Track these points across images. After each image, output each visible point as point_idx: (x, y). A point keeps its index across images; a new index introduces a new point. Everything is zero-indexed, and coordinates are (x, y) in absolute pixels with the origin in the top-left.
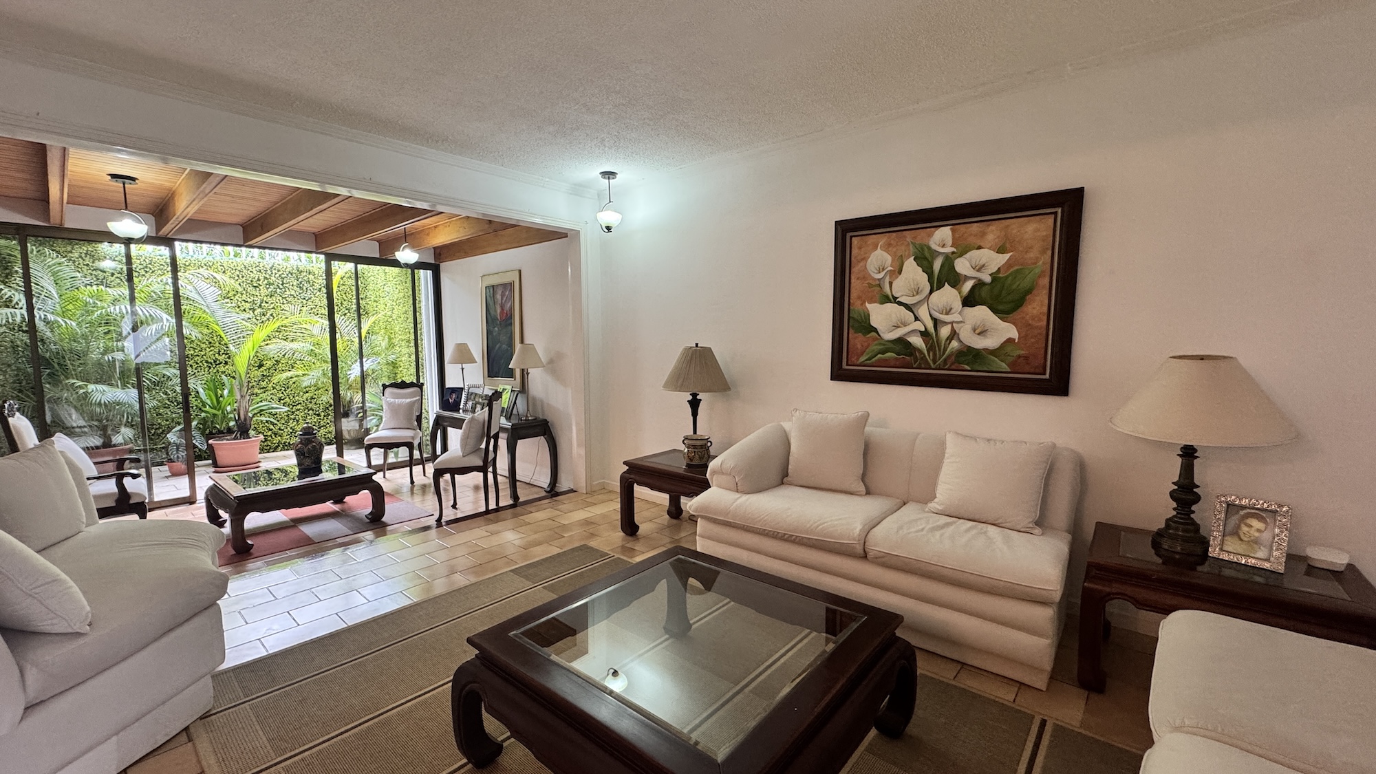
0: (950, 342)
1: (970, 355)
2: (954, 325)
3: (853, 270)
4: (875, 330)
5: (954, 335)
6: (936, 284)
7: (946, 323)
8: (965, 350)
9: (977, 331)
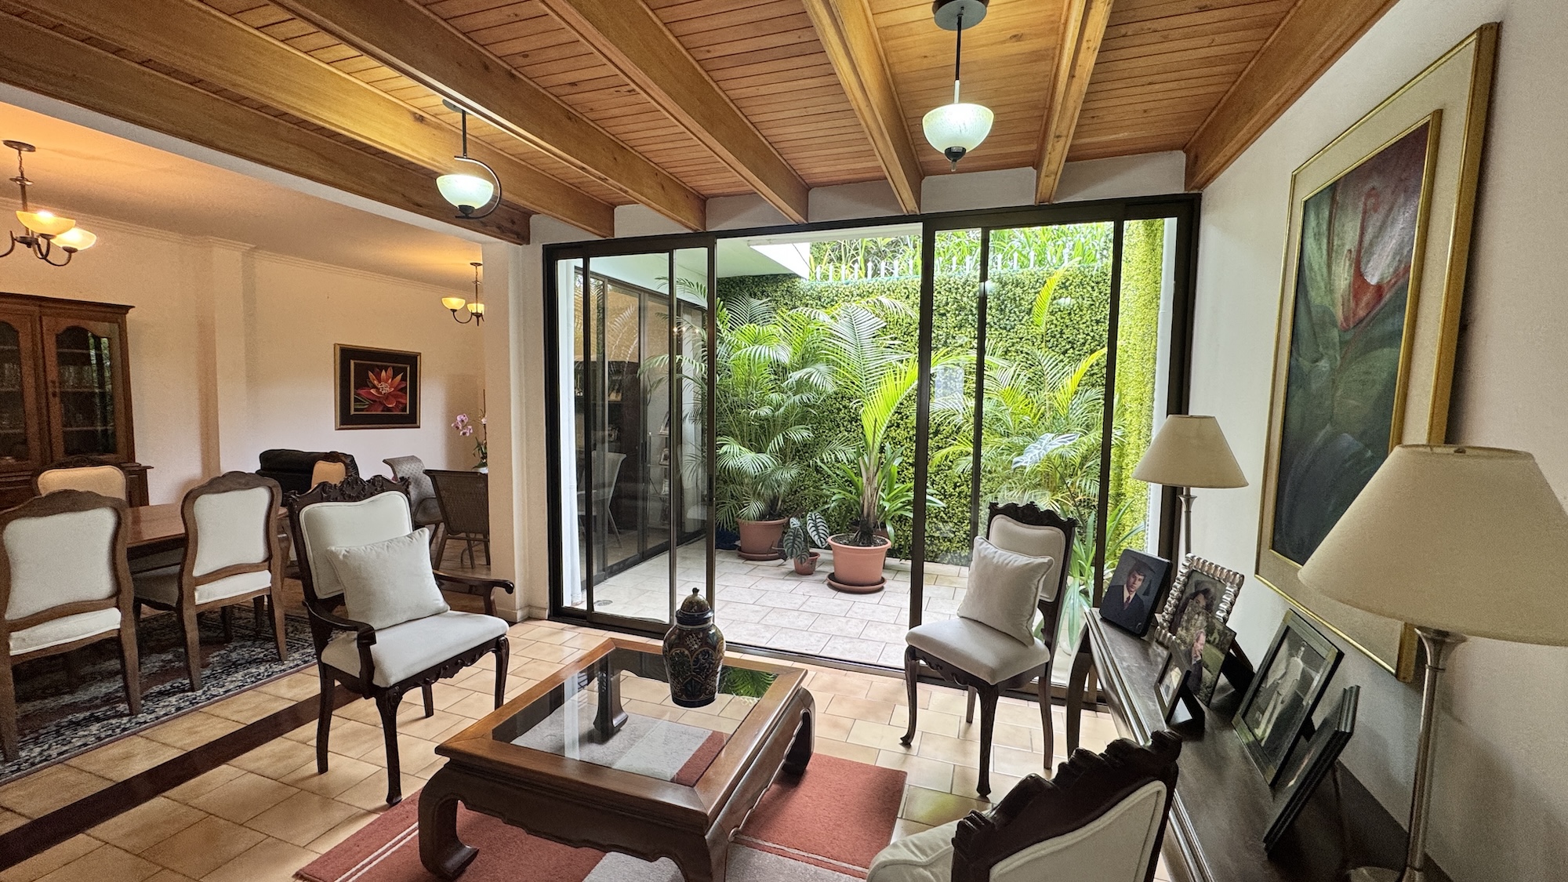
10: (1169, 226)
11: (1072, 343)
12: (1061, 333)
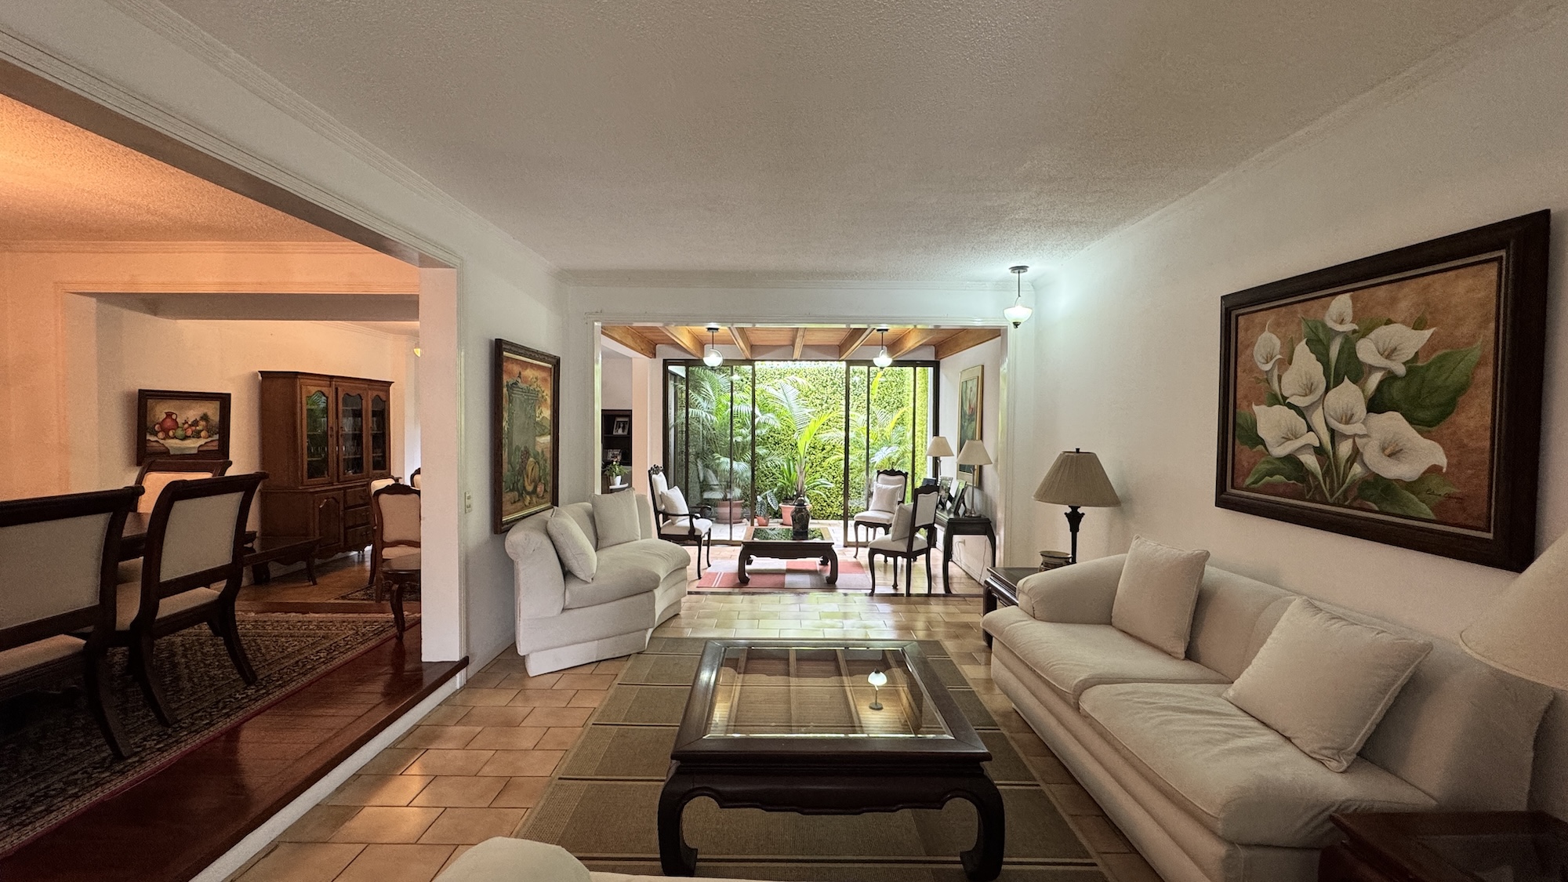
0: (1352, 465)
1: (1379, 487)
2: (1357, 439)
3: (1239, 359)
4: (1262, 442)
5: (1356, 455)
6: (1333, 379)
7: (1347, 437)
8: (1371, 479)
9: (1388, 451)
10: (930, 370)
11: (888, 403)
12: (883, 398)
